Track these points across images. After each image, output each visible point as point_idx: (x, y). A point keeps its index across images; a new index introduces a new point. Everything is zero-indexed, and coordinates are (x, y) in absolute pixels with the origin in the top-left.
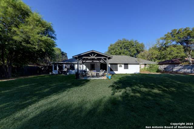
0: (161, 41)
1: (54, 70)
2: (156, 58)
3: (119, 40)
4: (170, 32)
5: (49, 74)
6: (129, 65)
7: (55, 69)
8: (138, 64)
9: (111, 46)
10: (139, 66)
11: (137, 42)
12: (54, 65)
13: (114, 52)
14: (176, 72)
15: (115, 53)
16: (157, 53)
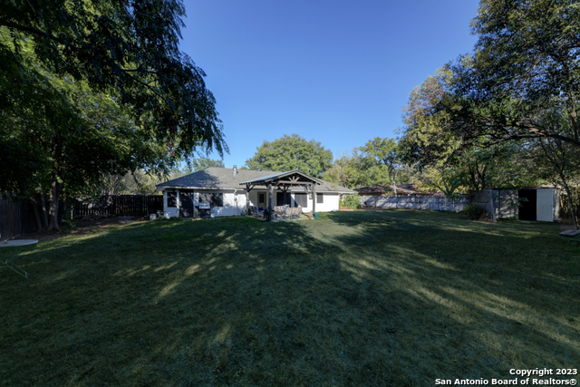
0: (359, 153)
1: (169, 206)
2: (352, 182)
3: (285, 136)
4: (373, 140)
5: (148, 219)
6: (324, 196)
7: (172, 204)
8: (337, 194)
9: (265, 146)
10: (338, 197)
11: (321, 146)
12: (169, 194)
13: (279, 164)
14: (380, 208)
15: (281, 166)
16: (355, 174)
